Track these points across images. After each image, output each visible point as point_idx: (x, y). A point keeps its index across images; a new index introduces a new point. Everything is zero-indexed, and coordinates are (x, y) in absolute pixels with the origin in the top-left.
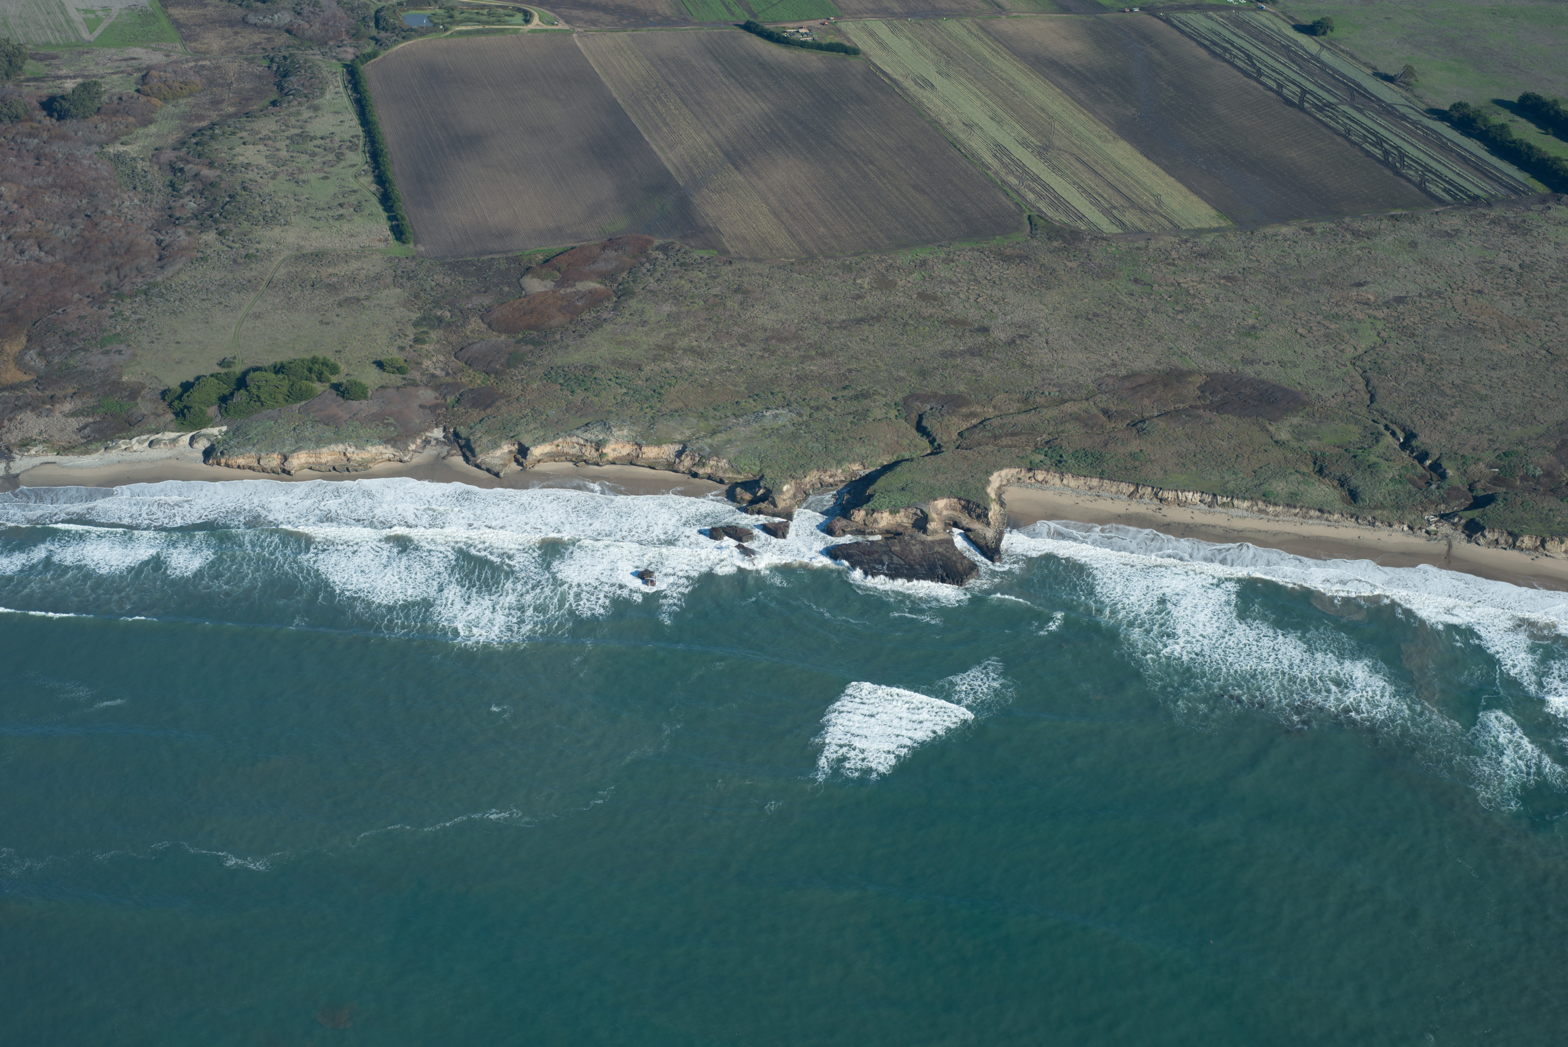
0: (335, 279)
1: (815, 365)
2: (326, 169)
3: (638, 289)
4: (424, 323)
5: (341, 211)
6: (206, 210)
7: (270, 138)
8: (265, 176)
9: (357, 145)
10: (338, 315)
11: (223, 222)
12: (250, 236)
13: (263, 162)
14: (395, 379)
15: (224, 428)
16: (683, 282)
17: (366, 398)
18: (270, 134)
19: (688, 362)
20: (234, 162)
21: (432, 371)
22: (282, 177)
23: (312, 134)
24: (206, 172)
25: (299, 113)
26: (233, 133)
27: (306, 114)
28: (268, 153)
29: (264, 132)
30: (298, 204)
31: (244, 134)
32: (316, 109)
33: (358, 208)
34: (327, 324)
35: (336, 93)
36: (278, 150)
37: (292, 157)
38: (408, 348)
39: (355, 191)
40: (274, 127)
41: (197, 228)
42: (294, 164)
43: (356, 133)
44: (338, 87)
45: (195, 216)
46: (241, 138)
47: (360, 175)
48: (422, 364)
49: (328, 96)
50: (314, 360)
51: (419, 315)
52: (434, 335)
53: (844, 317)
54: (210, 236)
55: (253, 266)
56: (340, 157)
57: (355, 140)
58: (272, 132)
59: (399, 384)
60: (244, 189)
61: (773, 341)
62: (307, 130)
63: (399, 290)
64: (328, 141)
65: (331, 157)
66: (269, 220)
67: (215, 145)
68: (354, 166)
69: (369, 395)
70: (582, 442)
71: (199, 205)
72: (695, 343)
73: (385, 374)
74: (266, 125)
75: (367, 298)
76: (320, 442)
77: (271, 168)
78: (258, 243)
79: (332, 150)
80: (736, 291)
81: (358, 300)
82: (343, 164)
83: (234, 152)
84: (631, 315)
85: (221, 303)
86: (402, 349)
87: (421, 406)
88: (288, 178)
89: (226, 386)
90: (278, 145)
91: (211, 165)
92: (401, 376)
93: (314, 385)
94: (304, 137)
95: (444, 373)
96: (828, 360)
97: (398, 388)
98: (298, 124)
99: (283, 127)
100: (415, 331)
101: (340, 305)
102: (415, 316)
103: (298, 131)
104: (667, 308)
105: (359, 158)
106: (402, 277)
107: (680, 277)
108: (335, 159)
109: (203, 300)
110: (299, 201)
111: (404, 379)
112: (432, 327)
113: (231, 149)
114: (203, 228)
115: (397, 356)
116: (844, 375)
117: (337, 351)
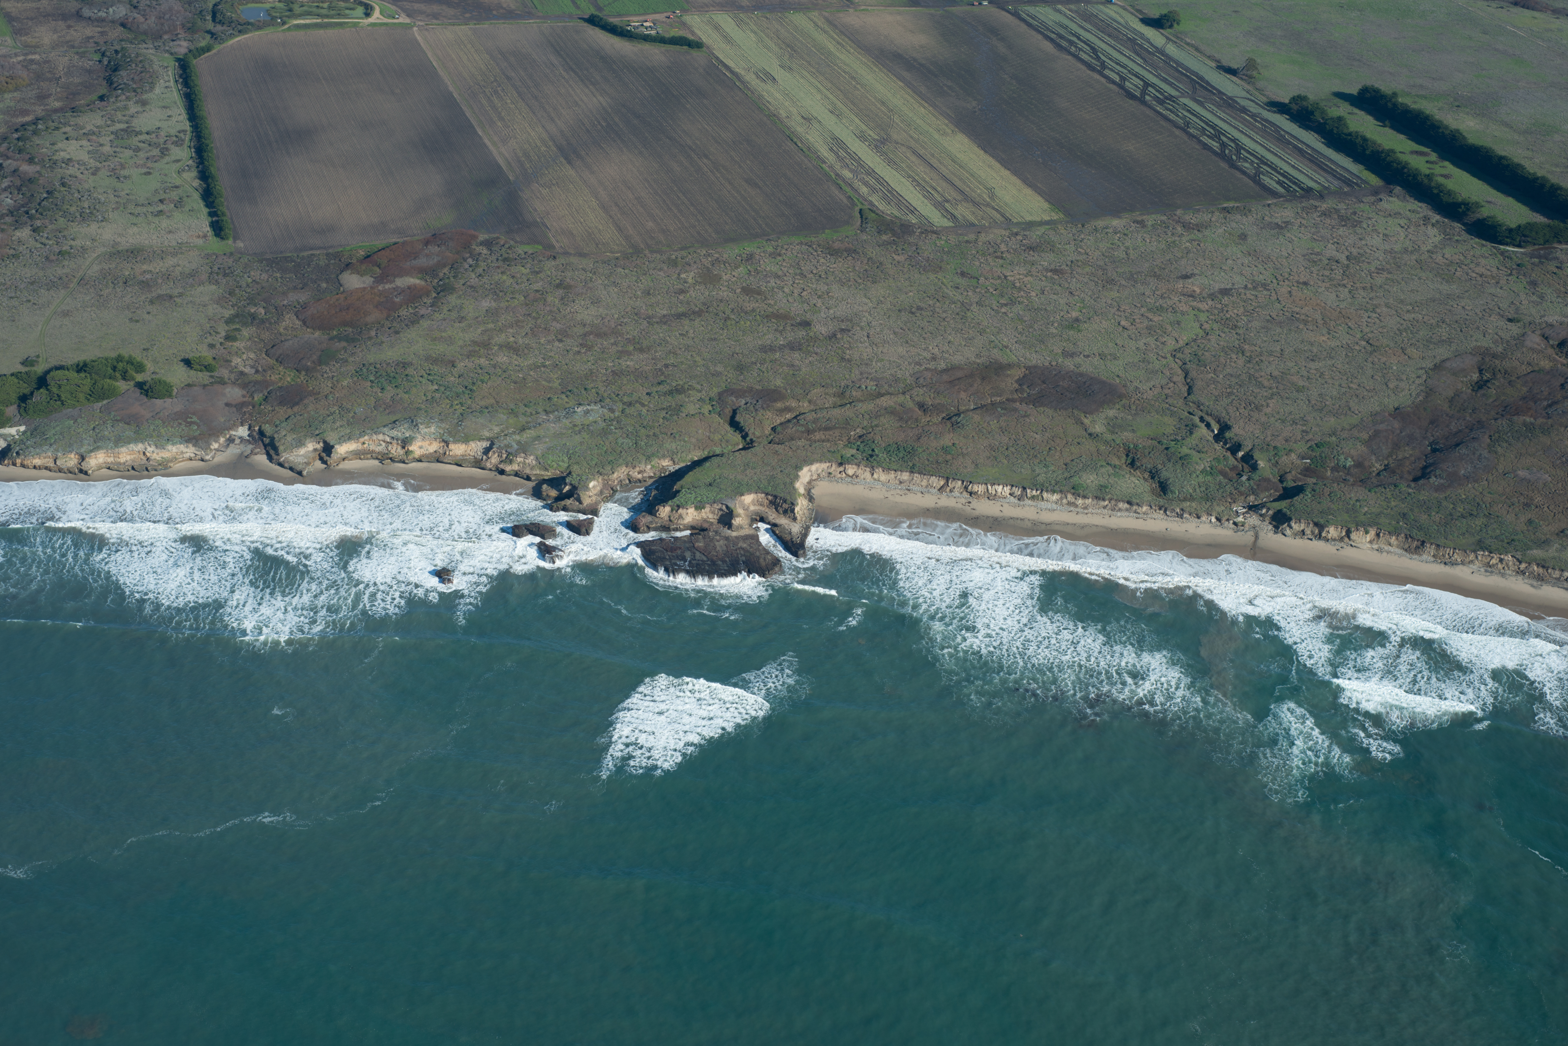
0: (148, 276)
1: (632, 360)
2: (149, 164)
3: (458, 284)
4: (237, 320)
5: (161, 207)
6: (23, 206)
7: (94, 133)
8: (86, 172)
9: (183, 140)
10: (148, 313)
11: (38, 219)
12: (66, 233)
13: (84, 156)
14: (203, 377)
15: (22, 428)
16: (505, 277)
17: (170, 396)
18: (95, 129)
19: (502, 358)
20: (55, 158)
21: (242, 368)
22: (104, 173)
23: (138, 129)
24: (25, 168)
25: (126, 108)
26: (57, 129)
27: (133, 109)
28: (91, 148)
29: (89, 127)
30: (117, 199)
31: (68, 129)
32: (144, 103)
33: (179, 204)
34: (137, 321)
35: (166, 87)
36: (101, 145)
37: (115, 152)
38: (218, 346)
39: (177, 187)
40: (99, 122)
41: (11, 225)
42: (117, 159)
43: (183, 128)
44: (169, 81)
45: (11, 213)
46: (65, 133)
47: (183, 171)
48: (231, 361)
49: (157, 90)
50: (119, 359)
51: (232, 312)
52: (246, 332)
53: (665, 312)
54: (24, 233)
55: (66, 263)
56: (164, 152)
57: (182, 135)
58: (97, 127)
59: (206, 382)
60: (63, 185)
61: (591, 336)
62: (133, 125)
63: (214, 287)
64: (154, 136)
65: (156, 152)
66: (85, 217)
67: (37, 140)
68: (178, 161)
69: (174, 394)
70: (388, 439)
71: (15, 201)
72: (512, 339)
73: (192, 372)
74: (92, 121)
75: (181, 295)
76: (119, 441)
77: (93, 163)
78: (73, 239)
79: (157, 145)
80: (558, 286)
81: (171, 297)
82: (167, 159)
83: (56, 147)
84: (449, 310)
85: (29, 301)
86: (211, 346)
87: (227, 405)
88: (109, 174)
89: (26, 385)
90: (101, 140)
91: (31, 161)
92: (208, 374)
93: (117, 384)
94: (130, 132)
95: (253, 371)
96: (646, 356)
97: (205, 386)
98: (125, 118)
99: (109, 122)
100: (227, 328)
101: (152, 302)
102: (228, 313)
103: (123, 126)
104: (486, 304)
105: (184, 154)
106: (217, 274)
107: (502, 273)
108: (159, 154)
109: (11, 298)
110: (118, 197)
111: (212, 377)
112: (245, 324)
113: (53, 144)
114: (18, 225)
115: (206, 354)
116: (660, 370)
117: (144, 350)
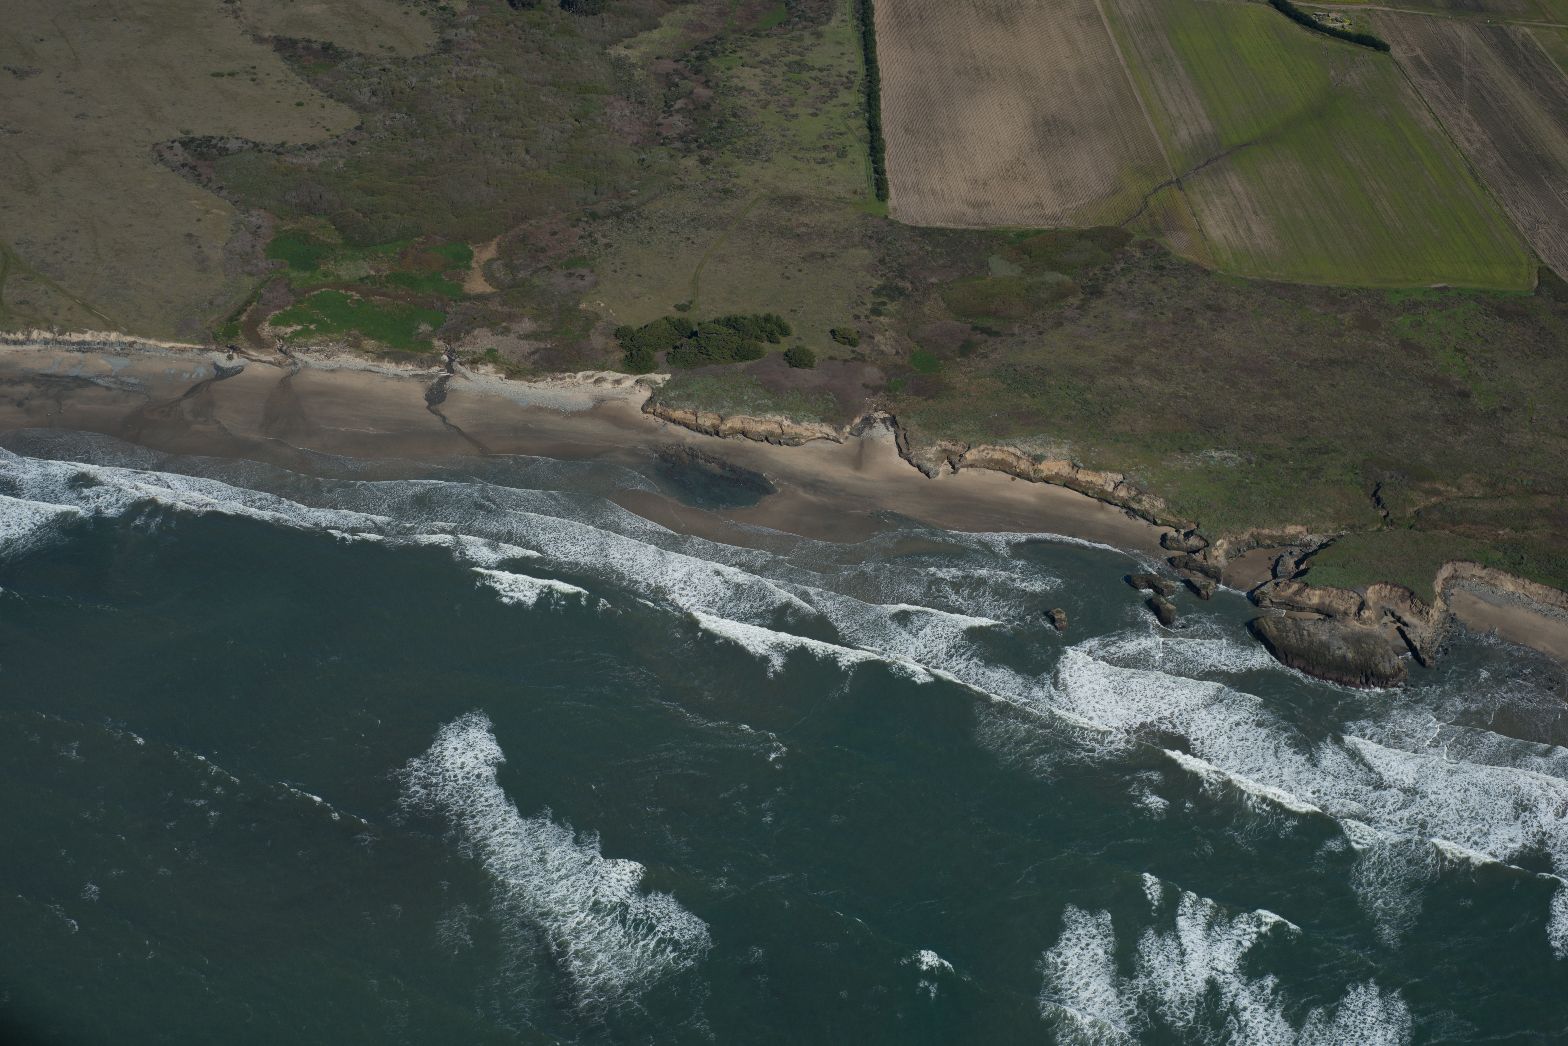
0: (803, 230)
1: (1276, 406)
2: (818, 105)
3: (1109, 287)
4: (884, 292)
5: (825, 155)
6: (692, 132)
7: (769, 63)
8: (757, 104)
9: (852, 82)
10: (800, 271)
11: (706, 149)
12: (730, 169)
13: (755, 86)
14: (845, 351)
15: (668, 377)
16: (1155, 288)
17: (811, 367)
18: (770, 58)
19: (1142, 381)
20: (728, 84)
21: (883, 348)
22: (773, 108)
23: (810, 64)
24: (700, 91)
25: (801, 38)
26: (734, 51)
27: (809, 40)
28: (763, 79)
29: (764, 55)
30: (783, 139)
31: (744, 54)
32: (819, 35)
33: (842, 154)
34: (788, 278)
35: (843, 21)
36: (775, 76)
37: (787, 86)
38: (863, 318)
39: (841, 134)
40: (776, 51)
41: (679, 150)
42: (787, 94)
43: (855, 69)
44: (845, 14)
45: (681, 138)
46: (741, 58)
47: (849, 117)
48: (873, 338)
49: (834, 23)
50: (768, 319)
51: (880, 283)
52: (892, 307)
53: (1317, 356)
54: (691, 162)
55: (728, 202)
56: (834, 93)
57: (852, 76)
58: (772, 56)
59: (848, 358)
60: (734, 115)
61: (1237, 372)
62: (806, 58)
63: (866, 251)
64: (825, 73)
65: (825, 92)
66: (751, 154)
67: (713, 61)
68: (846, 105)
69: (815, 365)
70: (1019, 453)
71: (686, 125)
72: (1155, 361)
73: (836, 344)
74: (768, 48)
75: (833, 255)
76: (758, 409)
77: (763, 96)
78: (737, 177)
79: (827, 85)
80: (1209, 308)
81: (823, 256)
82: (835, 101)
83: (731, 73)
84: (1095, 317)
85: (688, 239)
86: (857, 317)
87: (865, 386)
88: (778, 110)
89: (676, 332)
90: (775, 71)
91: (706, 84)
92: (850, 348)
93: (763, 344)
94: (802, 65)
95: (894, 352)
96: (1290, 403)
97: (846, 361)
98: (799, 50)
99: (784, 52)
100: (874, 300)
101: (804, 259)
102: (877, 283)
103: (797, 58)
104: (1133, 315)
105: (853, 98)
106: (871, 237)
107: (1154, 282)
108: (829, 94)
109: (673, 232)
110: (784, 136)
111: (853, 352)
112: (893, 299)
113: (728, 69)
114: (686, 152)
115: (852, 326)
116: (1304, 422)
117: (792, 311)
